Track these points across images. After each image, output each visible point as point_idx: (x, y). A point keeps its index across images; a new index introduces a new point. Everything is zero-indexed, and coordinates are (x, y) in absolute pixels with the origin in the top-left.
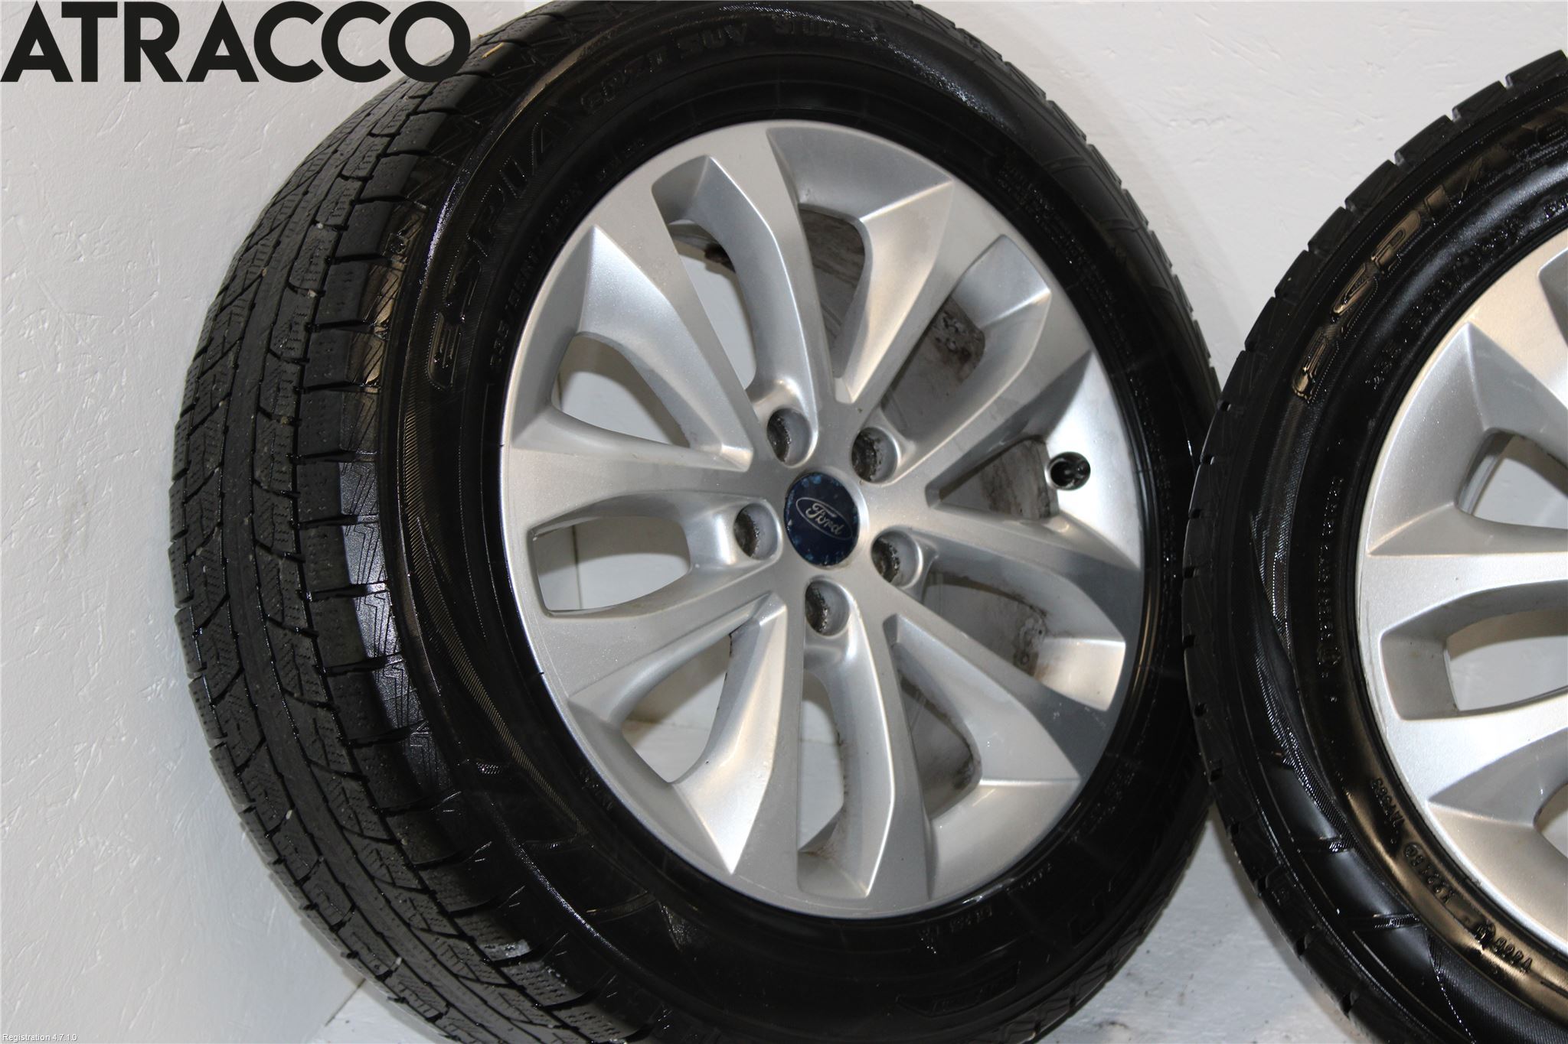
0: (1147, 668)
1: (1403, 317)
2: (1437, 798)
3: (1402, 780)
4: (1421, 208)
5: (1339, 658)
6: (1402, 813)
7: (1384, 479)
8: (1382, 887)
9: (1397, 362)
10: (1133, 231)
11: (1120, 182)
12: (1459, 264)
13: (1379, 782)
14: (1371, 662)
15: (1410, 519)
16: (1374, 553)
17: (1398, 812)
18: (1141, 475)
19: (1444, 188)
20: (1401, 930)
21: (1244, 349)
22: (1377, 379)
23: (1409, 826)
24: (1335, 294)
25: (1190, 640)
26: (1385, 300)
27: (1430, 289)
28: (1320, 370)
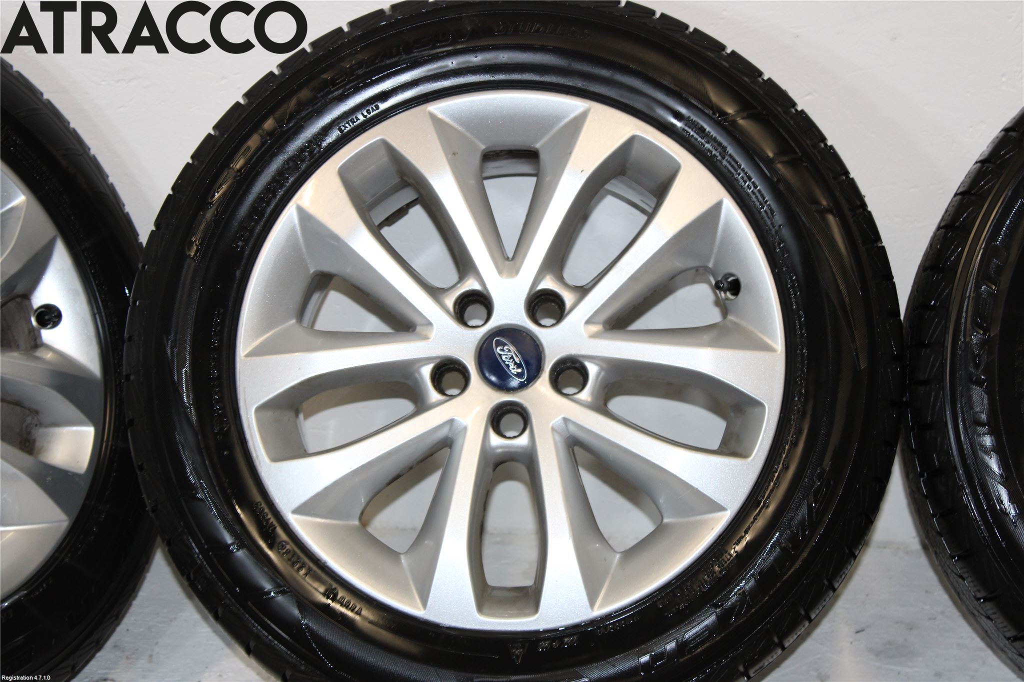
0: (110, 443)
1: (255, 201)
2: (298, 511)
3: (274, 502)
4: (260, 132)
5: (228, 425)
6: (275, 523)
7: (249, 309)
8: (265, 572)
9: (252, 231)
10: (79, 155)
11: (69, 123)
12: (286, 166)
13: (259, 504)
14: (249, 426)
15: (268, 332)
16: (247, 356)
17: (272, 522)
18: (97, 316)
19: (274, 118)
20: (280, 598)
21: (154, 229)
22: (240, 243)
23: (279, 531)
24: (210, 189)
25: (131, 423)
26: (241, 192)
27: (269, 183)
28: (203, 239)
